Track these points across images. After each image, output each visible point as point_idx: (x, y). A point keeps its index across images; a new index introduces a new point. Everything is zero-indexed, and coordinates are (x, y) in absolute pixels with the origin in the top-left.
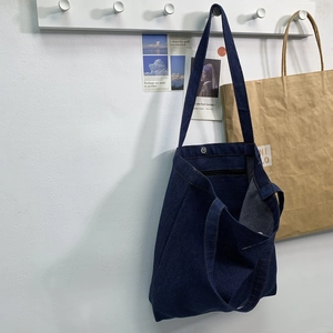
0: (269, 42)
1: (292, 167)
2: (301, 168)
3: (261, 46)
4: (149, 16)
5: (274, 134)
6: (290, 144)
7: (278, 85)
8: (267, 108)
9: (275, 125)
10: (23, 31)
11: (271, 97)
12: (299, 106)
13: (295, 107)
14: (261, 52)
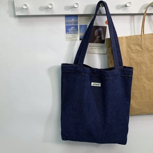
0: (136, 17)
1: (144, 80)
2: (149, 81)
3: (131, 19)
4: (67, 8)
5: (134, 62)
6: (144, 68)
7: (138, 39)
8: (131, 49)
9: (135, 57)
10: (10, 17)
11: (134, 44)
12: (150, 49)
13: (148, 49)
14: (131, 22)
